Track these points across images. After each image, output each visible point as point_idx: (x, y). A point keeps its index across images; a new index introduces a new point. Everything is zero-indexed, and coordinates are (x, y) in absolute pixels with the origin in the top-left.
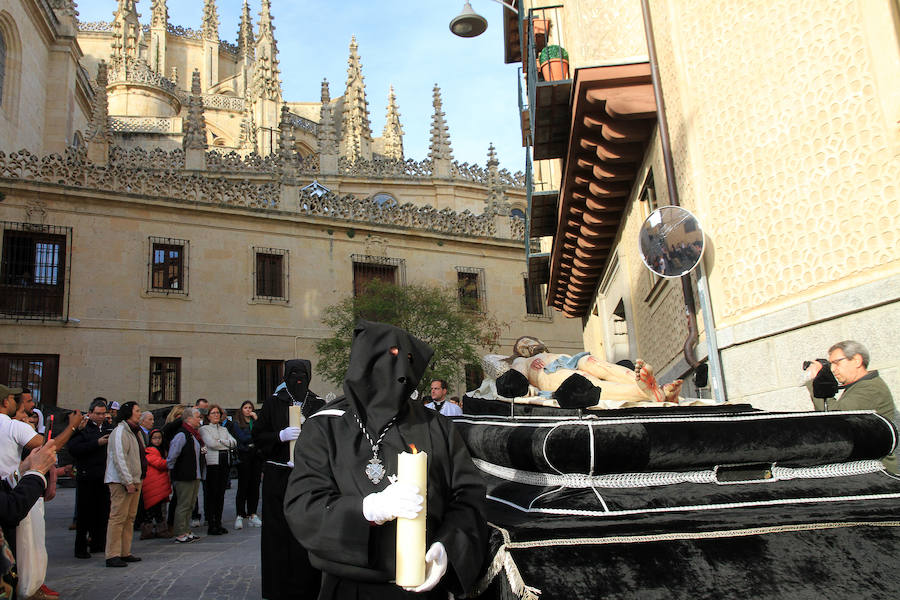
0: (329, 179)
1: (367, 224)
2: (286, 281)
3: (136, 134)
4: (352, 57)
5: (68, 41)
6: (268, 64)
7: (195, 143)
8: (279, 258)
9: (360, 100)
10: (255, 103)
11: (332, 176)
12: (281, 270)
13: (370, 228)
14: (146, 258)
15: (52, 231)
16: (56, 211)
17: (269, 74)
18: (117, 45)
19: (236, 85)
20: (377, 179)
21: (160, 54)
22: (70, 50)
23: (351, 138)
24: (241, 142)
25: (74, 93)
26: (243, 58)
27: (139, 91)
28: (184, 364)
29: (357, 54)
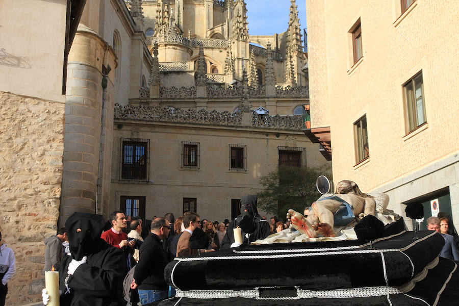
0: (271, 99)
1: (286, 130)
2: (245, 161)
3: (171, 72)
4: (292, 7)
5: (140, 34)
6: (241, 19)
7: (201, 83)
8: (242, 149)
9: (297, 34)
10: (234, 43)
11: (272, 97)
12: (242, 156)
13: (287, 132)
14: (181, 152)
15: (141, 141)
16: (143, 131)
17: (241, 25)
18: (159, 17)
19: (223, 30)
20: (297, 98)
21: (180, 12)
22: (141, 38)
23: (289, 63)
24: (225, 71)
25: (142, 59)
26: (227, 9)
27: (171, 47)
28: (198, 201)
29: (295, 4)
